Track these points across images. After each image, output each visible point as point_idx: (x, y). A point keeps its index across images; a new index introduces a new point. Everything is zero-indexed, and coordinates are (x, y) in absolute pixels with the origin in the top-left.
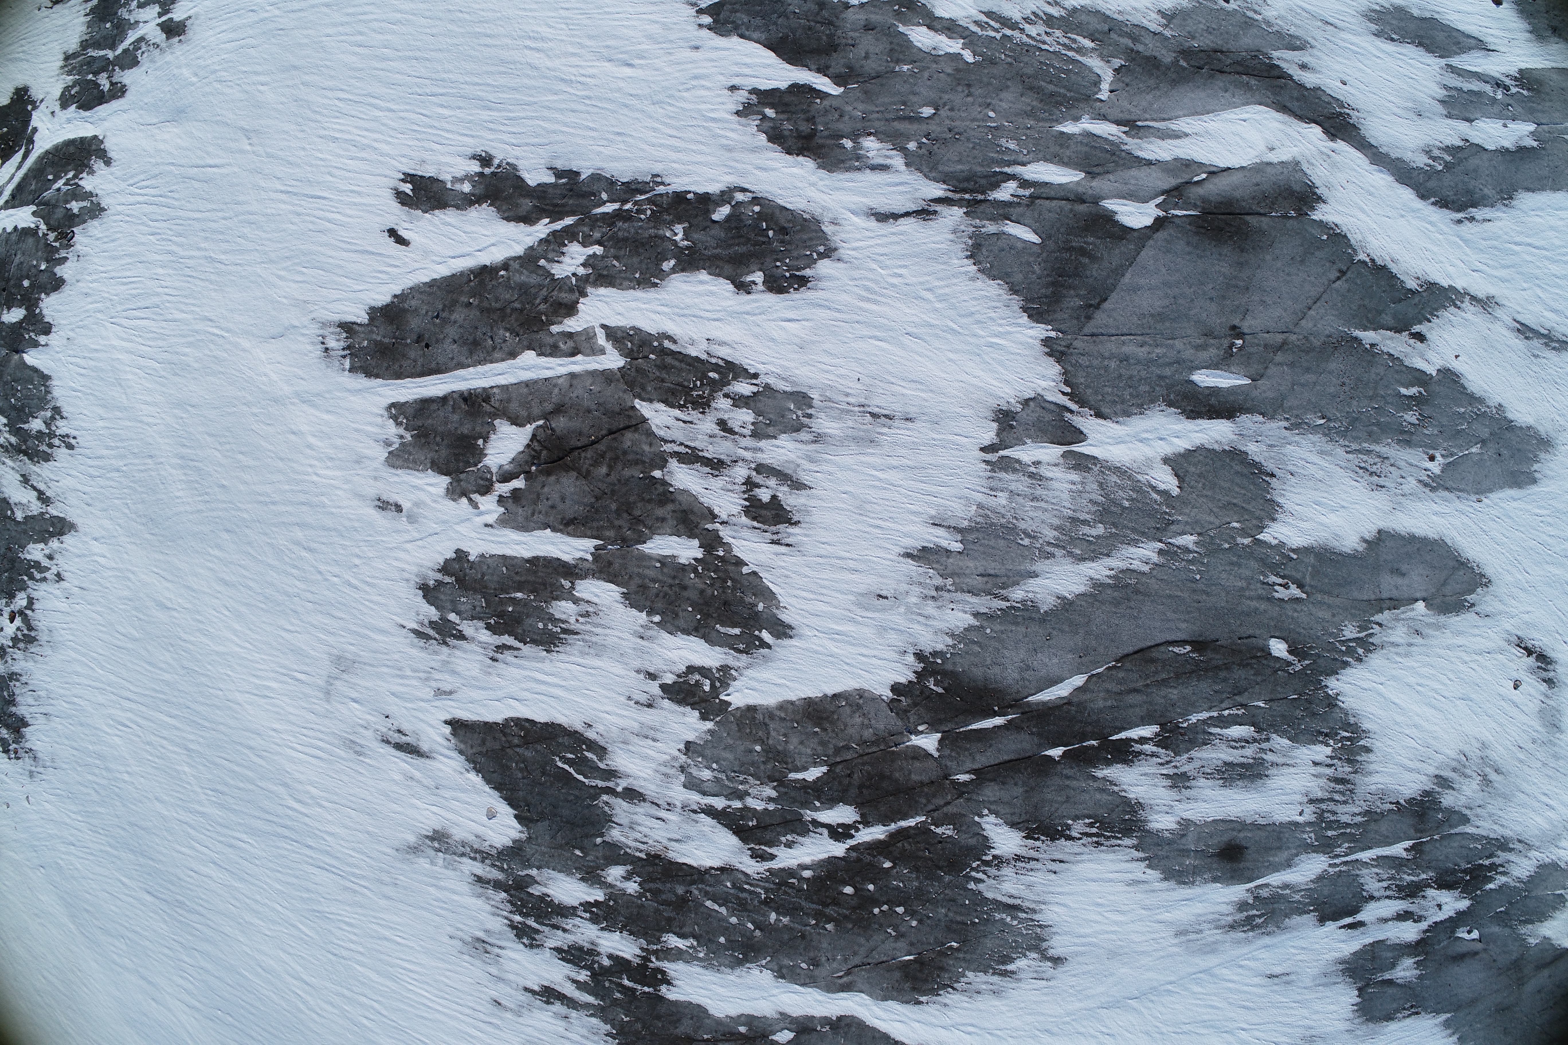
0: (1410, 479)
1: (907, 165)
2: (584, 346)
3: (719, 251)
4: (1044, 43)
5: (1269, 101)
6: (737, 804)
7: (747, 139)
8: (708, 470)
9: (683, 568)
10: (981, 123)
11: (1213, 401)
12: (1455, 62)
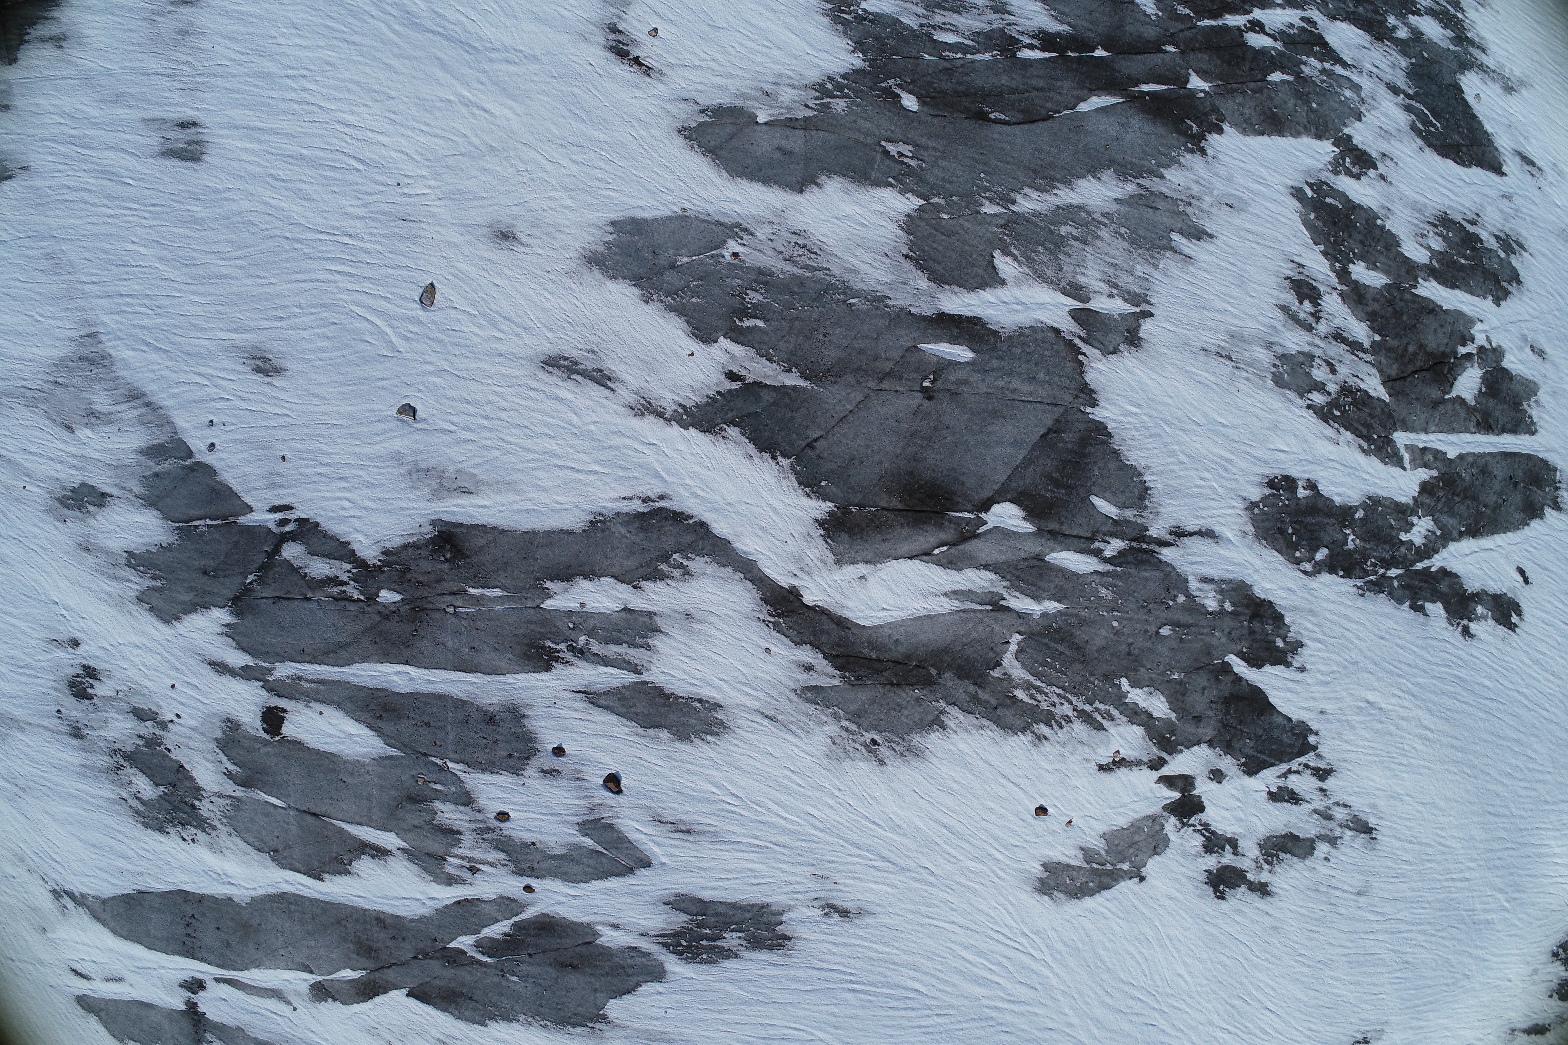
0: (764, 237)
1: (1187, 581)
2: (1417, 455)
3: (1325, 521)
4: (1059, 695)
5: (853, 630)
6: (1327, 65)
7: (1299, 620)
8: (1345, 334)
9: (1362, 258)
10: (1126, 616)
11: (956, 332)
12: (629, 678)
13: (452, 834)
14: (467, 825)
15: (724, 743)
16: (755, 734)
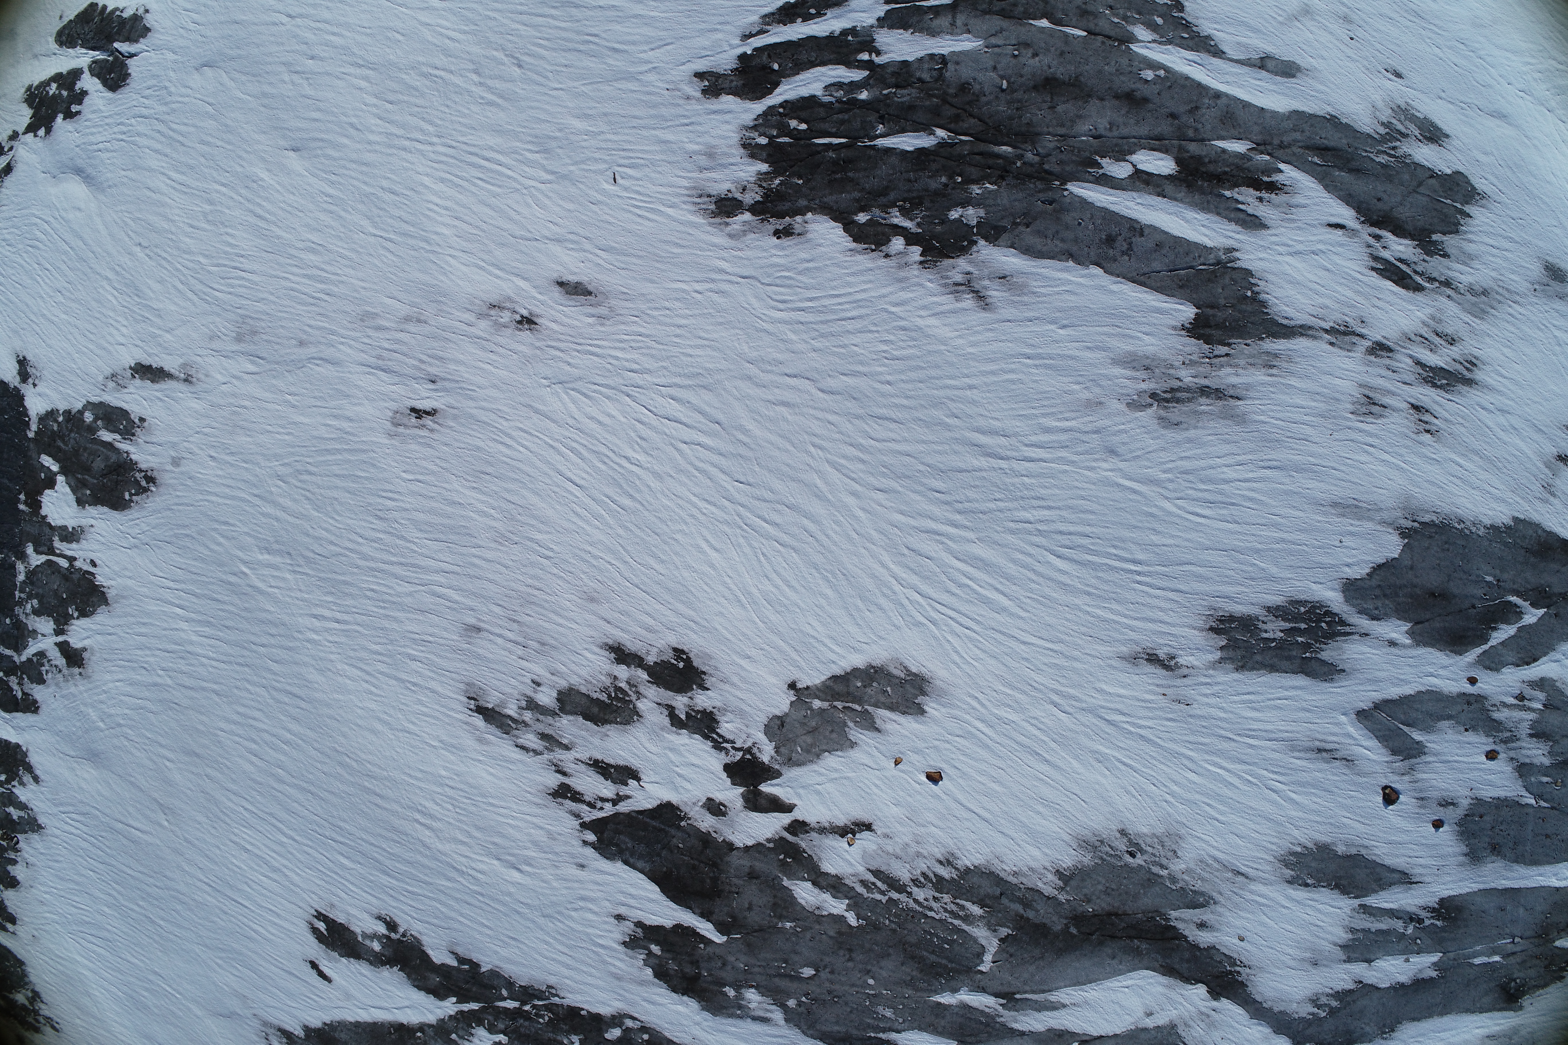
1: (786, 1020)
4: (931, 909)
5: (1157, 965)
7: (634, 971)
10: (859, 989)
12: (1372, 901)
13: (1539, 734)
14: (1524, 744)
15: (1284, 845)
16: (1254, 857)
